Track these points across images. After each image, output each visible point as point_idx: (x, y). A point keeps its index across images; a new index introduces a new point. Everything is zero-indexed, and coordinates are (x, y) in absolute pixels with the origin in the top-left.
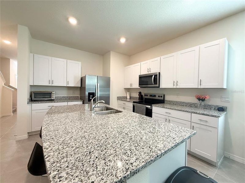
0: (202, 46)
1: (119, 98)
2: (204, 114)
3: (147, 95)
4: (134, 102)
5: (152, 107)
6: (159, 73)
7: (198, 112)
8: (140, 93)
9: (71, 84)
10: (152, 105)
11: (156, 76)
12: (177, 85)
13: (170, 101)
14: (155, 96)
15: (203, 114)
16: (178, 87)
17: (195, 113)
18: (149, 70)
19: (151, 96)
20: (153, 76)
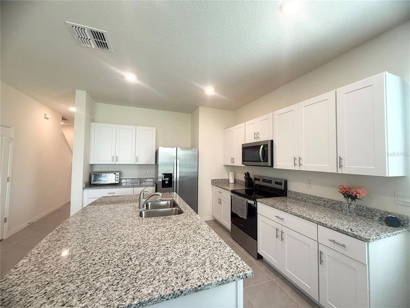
0: (341, 90)
1: (215, 183)
2: (340, 230)
3: (259, 180)
4: (233, 192)
5: (256, 202)
6: (272, 141)
7: (329, 224)
8: (247, 175)
9: (142, 161)
10: (257, 200)
11: (265, 146)
12: (300, 165)
13: (296, 193)
14: (270, 182)
15: (338, 230)
16: (302, 169)
17: (323, 225)
18: (256, 135)
19: (264, 181)
20: (262, 147)
